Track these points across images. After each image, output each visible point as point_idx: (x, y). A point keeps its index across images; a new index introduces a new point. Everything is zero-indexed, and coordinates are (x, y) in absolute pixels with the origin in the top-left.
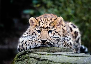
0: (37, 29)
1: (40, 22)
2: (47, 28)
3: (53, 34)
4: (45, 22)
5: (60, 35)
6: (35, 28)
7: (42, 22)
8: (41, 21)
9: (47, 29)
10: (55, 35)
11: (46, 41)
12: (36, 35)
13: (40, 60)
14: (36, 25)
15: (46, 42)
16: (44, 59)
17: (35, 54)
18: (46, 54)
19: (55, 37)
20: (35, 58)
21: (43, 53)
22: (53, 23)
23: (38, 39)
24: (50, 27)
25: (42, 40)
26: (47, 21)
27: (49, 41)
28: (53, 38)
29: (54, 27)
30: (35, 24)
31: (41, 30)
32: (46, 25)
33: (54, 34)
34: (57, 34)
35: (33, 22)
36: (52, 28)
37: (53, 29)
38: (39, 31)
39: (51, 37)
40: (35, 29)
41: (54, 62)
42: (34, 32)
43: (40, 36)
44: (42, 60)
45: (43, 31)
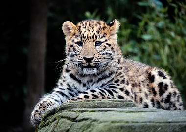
0: (76, 40)
1: (80, 27)
2: (93, 37)
3: (103, 48)
4: (89, 27)
5: (114, 50)
6: (73, 39)
7: (85, 28)
8: (82, 27)
9: (92, 39)
10: (107, 50)
11: (92, 59)
12: (75, 50)
13: (76, 121)
14: (75, 34)
15: (92, 61)
16: (83, 118)
17: (70, 111)
18: (87, 111)
19: (106, 53)
20: (69, 118)
21: (83, 109)
22: (104, 30)
23: (79, 58)
24: (98, 35)
25: (85, 59)
26: (93, 25)
27: (97, 60)
28: (104, 54)
29: (105, 36)
30: (73, 31)
31: (84, 41)
32: (91, 31)
33: (105, 47)
34: (109, 48)
35: (69, 29)
36: (101, 37)
37: (103, 40)
38: (80, 43)
39: (101, 53)
40: (73, 41)
41: (99, 122)
42: (72, 46)
43: (82, 52)
44: (80, 121)
45: (87, 43)
